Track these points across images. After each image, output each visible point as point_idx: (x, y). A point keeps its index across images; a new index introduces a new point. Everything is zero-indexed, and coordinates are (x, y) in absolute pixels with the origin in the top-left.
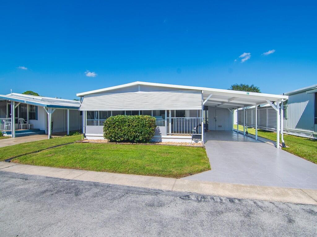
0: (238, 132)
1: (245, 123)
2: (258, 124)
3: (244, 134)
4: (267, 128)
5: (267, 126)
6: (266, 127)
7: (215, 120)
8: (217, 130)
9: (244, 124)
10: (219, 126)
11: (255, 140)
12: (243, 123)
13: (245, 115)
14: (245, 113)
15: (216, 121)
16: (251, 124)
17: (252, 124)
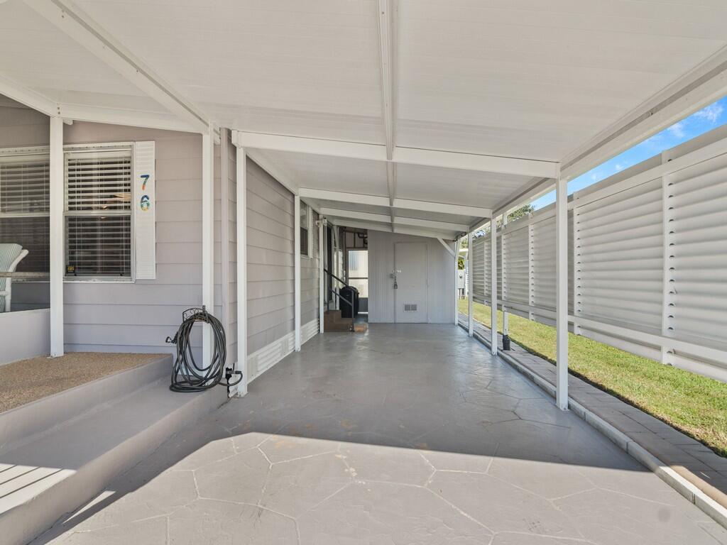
0: (471, 332)
1: (499, 298)
2: (571, 304)
3: (495, 350)
4: (668, 344)
5: (667, 323)
6: (658, 331)
7: (391, 282)
8: (397, 321)
9: (495, 301)
10: (407, 308)
11: (551, 400)
12: (490, 296)
13: (499, 257)
14: (499, 247)
15: (395, 286)
16: (527, 303)
17: (531, 300)
